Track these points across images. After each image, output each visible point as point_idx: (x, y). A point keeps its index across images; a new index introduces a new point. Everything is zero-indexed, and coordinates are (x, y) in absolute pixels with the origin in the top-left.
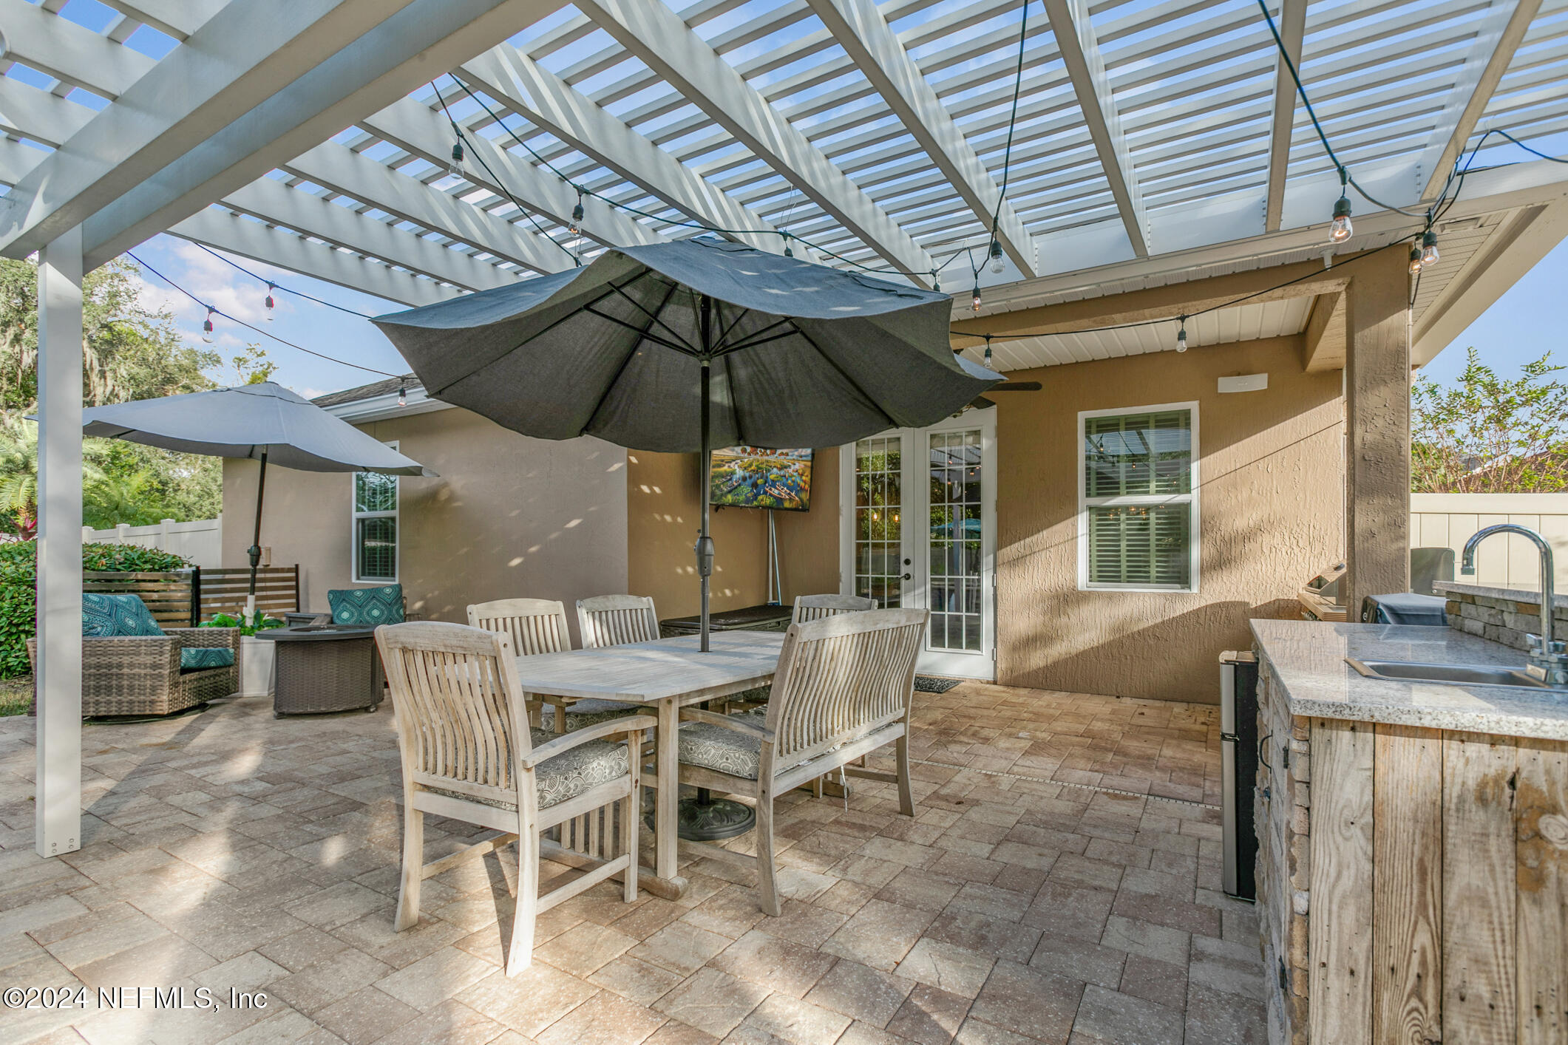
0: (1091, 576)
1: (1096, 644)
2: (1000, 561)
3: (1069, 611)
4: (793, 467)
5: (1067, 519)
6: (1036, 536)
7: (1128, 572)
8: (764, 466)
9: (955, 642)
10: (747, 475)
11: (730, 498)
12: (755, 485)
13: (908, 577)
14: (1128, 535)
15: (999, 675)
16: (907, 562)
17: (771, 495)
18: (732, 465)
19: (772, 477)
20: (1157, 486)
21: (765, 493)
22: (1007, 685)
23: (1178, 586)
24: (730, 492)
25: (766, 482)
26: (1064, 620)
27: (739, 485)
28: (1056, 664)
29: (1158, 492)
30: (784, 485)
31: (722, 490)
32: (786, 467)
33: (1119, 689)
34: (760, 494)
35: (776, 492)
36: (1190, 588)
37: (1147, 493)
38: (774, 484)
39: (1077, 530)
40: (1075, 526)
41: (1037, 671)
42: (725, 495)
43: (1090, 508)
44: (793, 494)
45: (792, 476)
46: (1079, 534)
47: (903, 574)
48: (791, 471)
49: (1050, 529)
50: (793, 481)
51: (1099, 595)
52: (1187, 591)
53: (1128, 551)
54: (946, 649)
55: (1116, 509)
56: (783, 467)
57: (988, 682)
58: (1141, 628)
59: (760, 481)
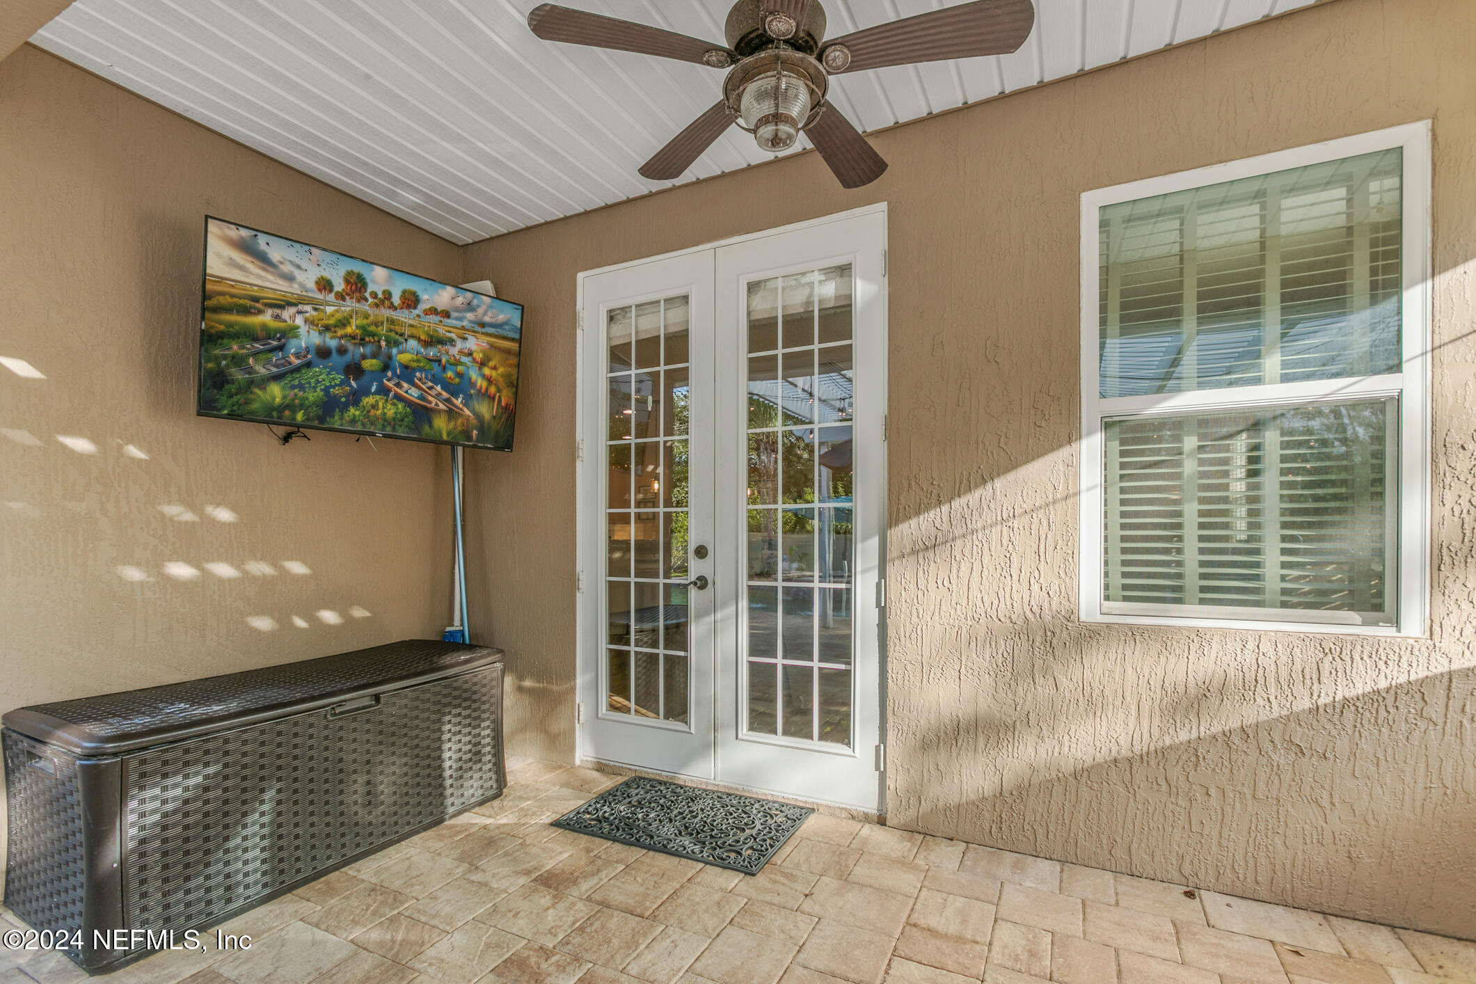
0: (1107, 587)
1: (1125, 753)
2: (893, 552)
3: (1057, 669)
4: (460, 344)
5: (1052, 450)
6: (977, 494)
7: (1203, 576)
8: (383, 330)
9: (798, 725)
10: (333, 343)
11: (276, 392)
12: (354, 370)
13: (702, 583)
14: (1203, 488)
15: (891, 803)
16: (701, 552)
17: (398, 397)
18: (287, 314)
19: (405, 358)
20: (1284, 365)
21: (383, 391)
22: (910, 830)
23: (1355, 616)
24: (277, 378)
25: (386, 367)
26: (1044, 688)
27: (308, 365)
28: (1022, 790)
29: (1285, 379)
30: (436, 380)
31: (250, 371)
32: (441, 341)
33: (1187, 869)
34: (367, 393)
35: (414, 393)
36: (1396, 622)
37: (1258, 381)
38: (407, 373)
39: (1078, 475)
40: (1072, 466)
41: (977, 805)
42: (263, 382)
43: (1108, 425)
44: (458, 402)
45: (458, 363)
46: (1083, 486)
47: (692, 576)
48: (454, 351)
49: (1011, 476)
50: (459, 375)
51: (1134, 633)
52: (1384, 631)
53: (1202, 526)
54: (779, 739)
55: (1177, 424)
56: (433, 341)
57: (866, 818)
58: (1250, 720)
59: (368, 364)
